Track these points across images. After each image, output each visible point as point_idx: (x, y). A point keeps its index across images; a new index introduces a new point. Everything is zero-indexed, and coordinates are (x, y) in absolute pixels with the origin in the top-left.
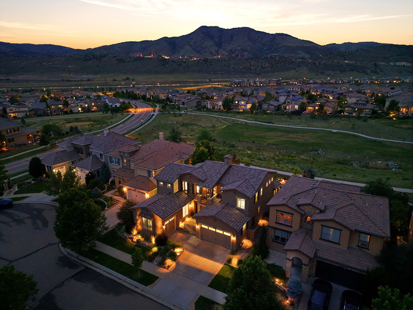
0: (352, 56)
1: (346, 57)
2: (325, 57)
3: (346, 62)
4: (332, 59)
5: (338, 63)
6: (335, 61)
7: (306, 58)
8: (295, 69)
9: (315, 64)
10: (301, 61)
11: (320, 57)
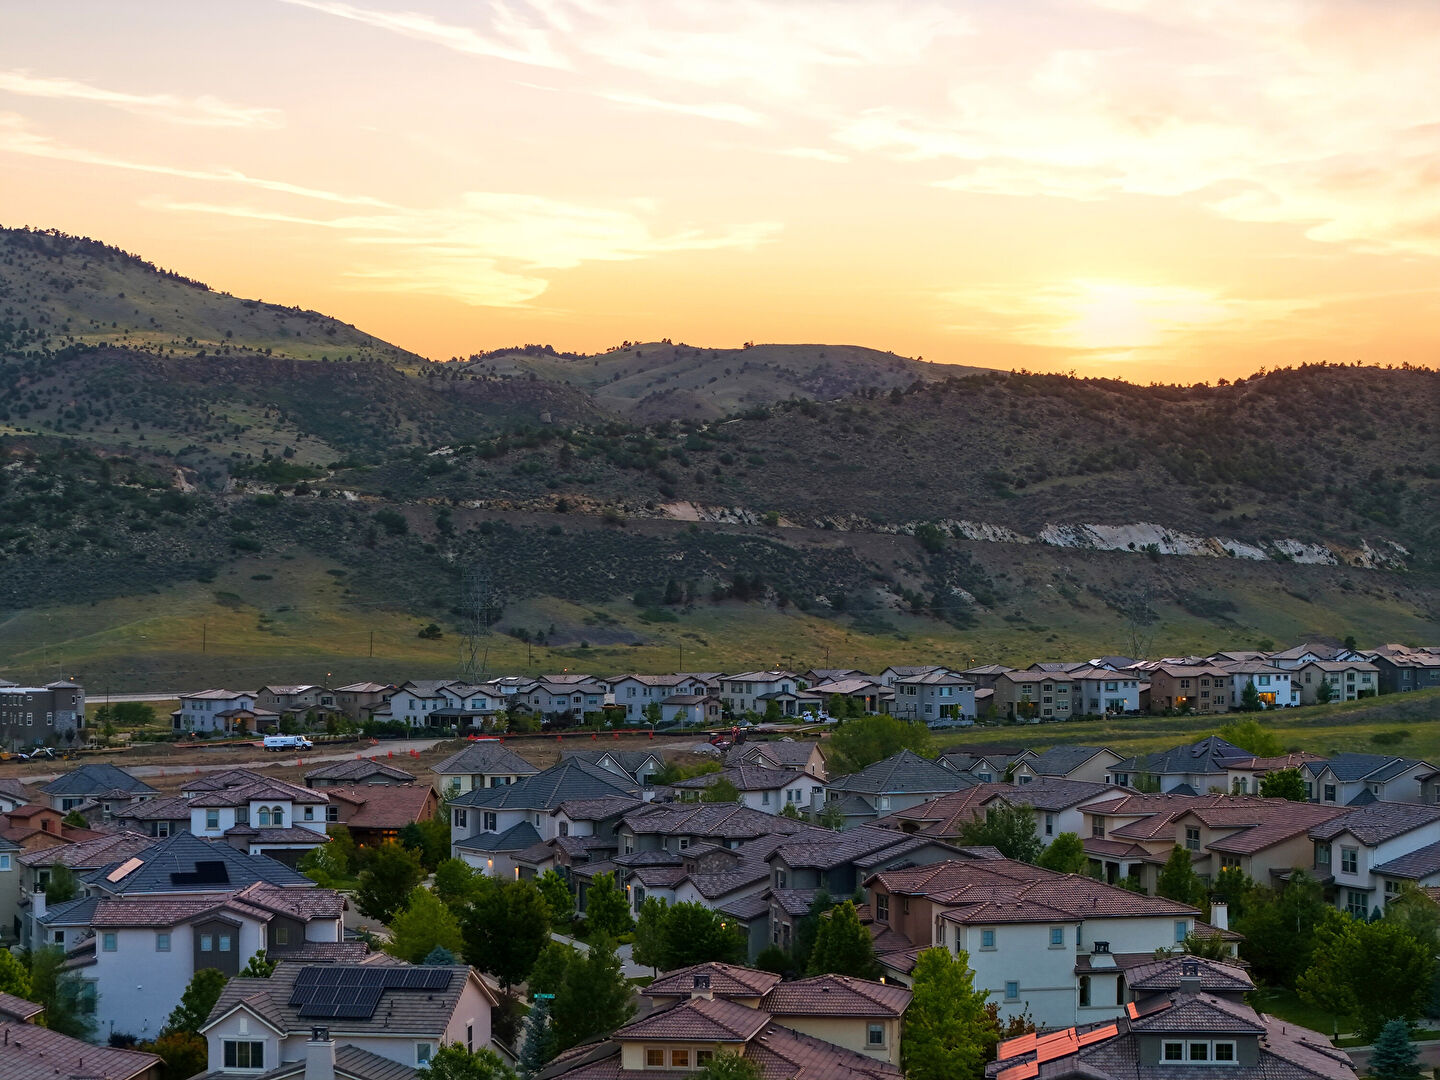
0: (727, 461)
1: (670, 465)
2: (489, 467)
3: (683, 511)
4: (553, 486)
5: (611, 520)
6: (586, 503)
7: (306, 473)
8: (205, 576)
9: (397, 526)
10: (262, 502)
11: (439, 468)
